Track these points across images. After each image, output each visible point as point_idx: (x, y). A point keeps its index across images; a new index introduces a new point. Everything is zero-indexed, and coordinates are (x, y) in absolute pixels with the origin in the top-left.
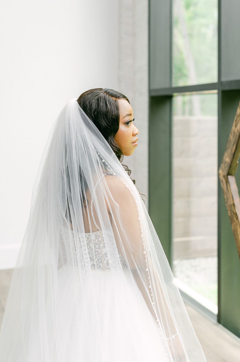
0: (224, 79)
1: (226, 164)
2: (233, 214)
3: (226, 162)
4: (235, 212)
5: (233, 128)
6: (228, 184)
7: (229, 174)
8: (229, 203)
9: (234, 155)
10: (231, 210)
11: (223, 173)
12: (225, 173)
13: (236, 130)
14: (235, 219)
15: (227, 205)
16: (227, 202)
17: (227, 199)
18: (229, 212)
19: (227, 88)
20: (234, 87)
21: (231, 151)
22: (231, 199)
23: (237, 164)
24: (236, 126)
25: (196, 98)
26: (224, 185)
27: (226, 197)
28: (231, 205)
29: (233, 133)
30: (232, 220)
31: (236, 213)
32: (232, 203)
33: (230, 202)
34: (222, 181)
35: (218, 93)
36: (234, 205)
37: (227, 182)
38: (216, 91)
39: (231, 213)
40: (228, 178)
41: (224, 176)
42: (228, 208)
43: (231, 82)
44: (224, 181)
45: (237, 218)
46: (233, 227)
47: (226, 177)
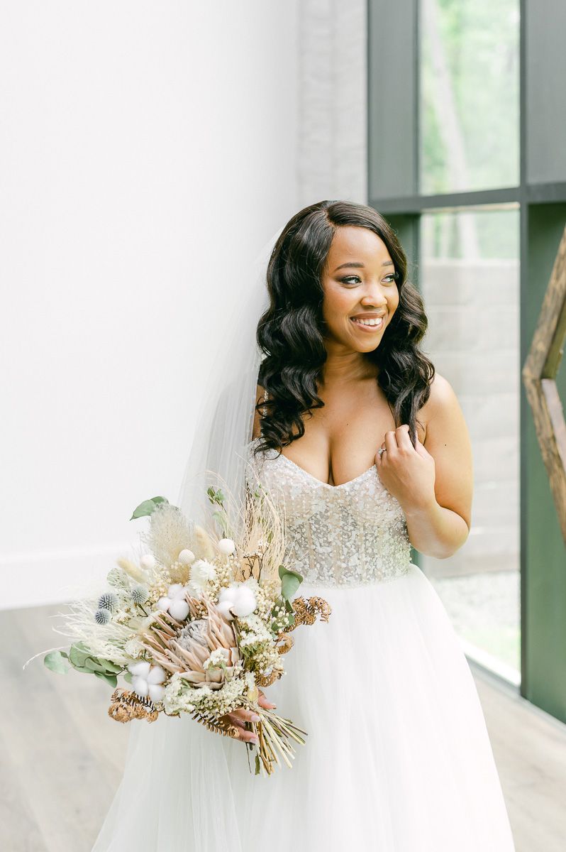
0: (533, 180)
1: (538, 357)
2: (551, 456)
3: (537, 352)
4: (556, 453)
5: (553, 281)
6: (542, 397)
7: (544, 376)
8: (543, 436)
9: (554, 338)
10: (549, 450)
11: (531, 373)
12: (537, 374)
13: (558, 287)
14: (556, 467)
15: (539, 439)
16: (540, 434)
17: (541, 427)
18: (544, 455)
19: (539, 199)
20: (554, 197)
21: (549, 328)
22: (549, 427)
23: (560, 354)
24: (558, 278)
25: (468, 220)
26: (533, 398)
27: (537, 424)
28: (549, 440)
29: (551, 291)
30: (550, 470)
31: (559, 456)
32: (550, 435)
33: (547, 433)
34: (530, 392)
35: (521, 210)
36: (554, 438)
37: (541, 392)
38: (516, 205)
39: (548, 456)
40: (541, 384)
41: (534, 381)
42: (542, 446)
43: (547, 187)
44: (534, 391)
45: (561, 465)
46: (552, 484)
47: (538, 383)
